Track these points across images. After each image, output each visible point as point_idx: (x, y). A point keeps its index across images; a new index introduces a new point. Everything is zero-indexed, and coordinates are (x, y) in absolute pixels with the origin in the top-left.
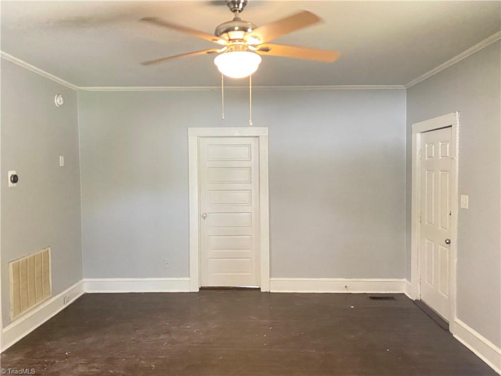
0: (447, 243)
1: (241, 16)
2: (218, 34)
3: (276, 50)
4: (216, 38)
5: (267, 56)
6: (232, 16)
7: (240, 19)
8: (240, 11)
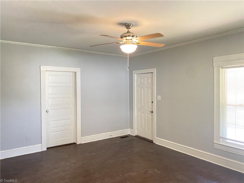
0: (151, 112)
1: (130, 30)
2: (122, 37)
3: (142, 43)
4: (122, 39)
5: (139, 45)
6: (126, 30)
7: (130, 31)
8: (129, 29)
